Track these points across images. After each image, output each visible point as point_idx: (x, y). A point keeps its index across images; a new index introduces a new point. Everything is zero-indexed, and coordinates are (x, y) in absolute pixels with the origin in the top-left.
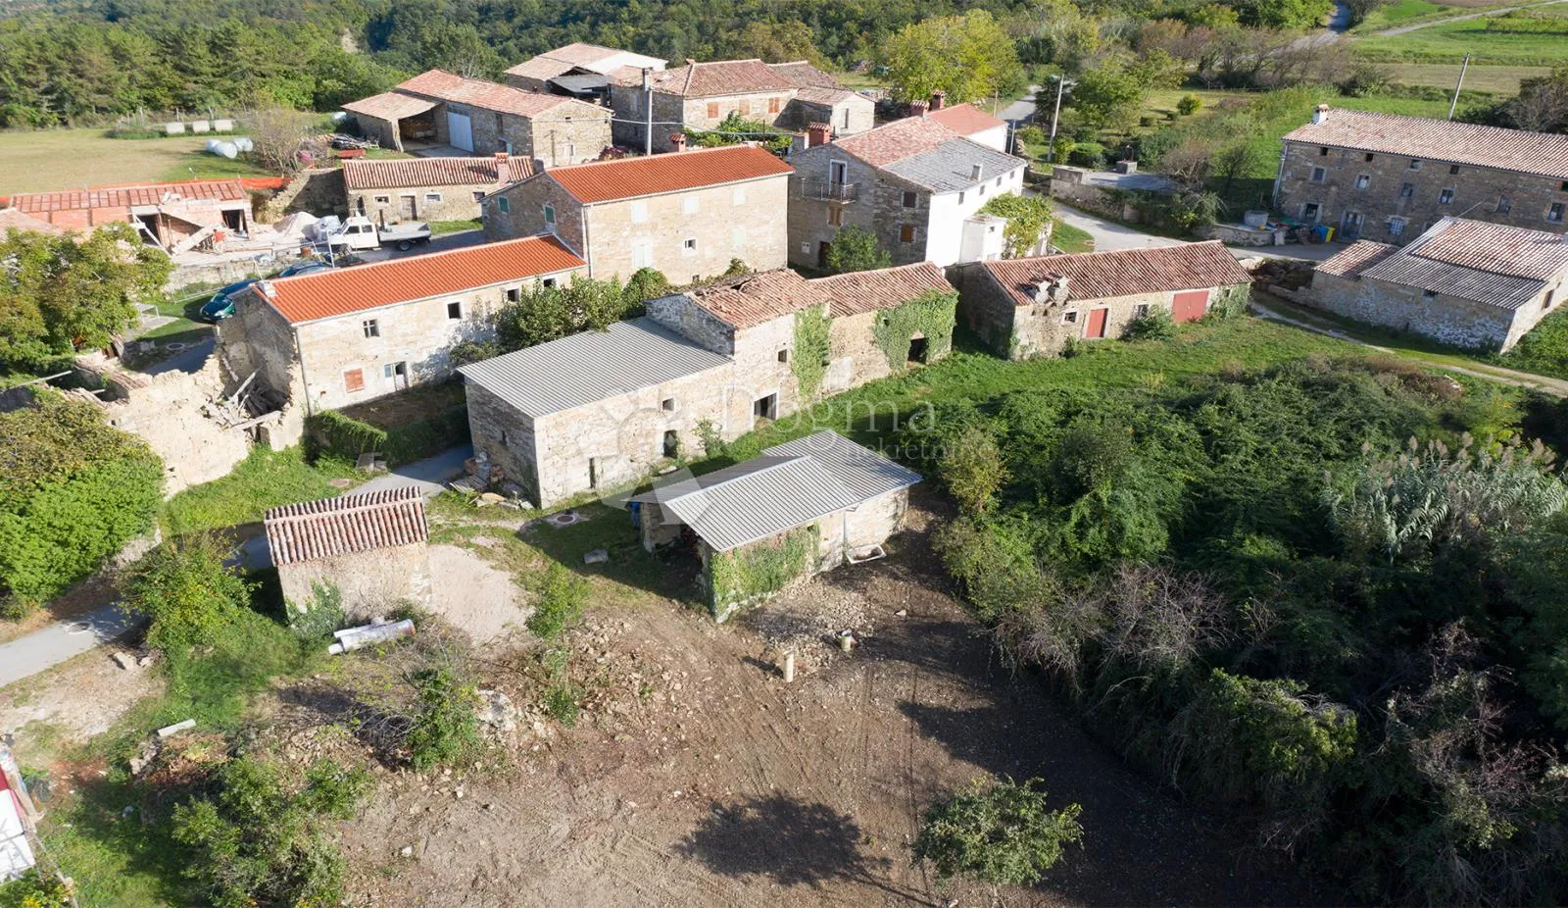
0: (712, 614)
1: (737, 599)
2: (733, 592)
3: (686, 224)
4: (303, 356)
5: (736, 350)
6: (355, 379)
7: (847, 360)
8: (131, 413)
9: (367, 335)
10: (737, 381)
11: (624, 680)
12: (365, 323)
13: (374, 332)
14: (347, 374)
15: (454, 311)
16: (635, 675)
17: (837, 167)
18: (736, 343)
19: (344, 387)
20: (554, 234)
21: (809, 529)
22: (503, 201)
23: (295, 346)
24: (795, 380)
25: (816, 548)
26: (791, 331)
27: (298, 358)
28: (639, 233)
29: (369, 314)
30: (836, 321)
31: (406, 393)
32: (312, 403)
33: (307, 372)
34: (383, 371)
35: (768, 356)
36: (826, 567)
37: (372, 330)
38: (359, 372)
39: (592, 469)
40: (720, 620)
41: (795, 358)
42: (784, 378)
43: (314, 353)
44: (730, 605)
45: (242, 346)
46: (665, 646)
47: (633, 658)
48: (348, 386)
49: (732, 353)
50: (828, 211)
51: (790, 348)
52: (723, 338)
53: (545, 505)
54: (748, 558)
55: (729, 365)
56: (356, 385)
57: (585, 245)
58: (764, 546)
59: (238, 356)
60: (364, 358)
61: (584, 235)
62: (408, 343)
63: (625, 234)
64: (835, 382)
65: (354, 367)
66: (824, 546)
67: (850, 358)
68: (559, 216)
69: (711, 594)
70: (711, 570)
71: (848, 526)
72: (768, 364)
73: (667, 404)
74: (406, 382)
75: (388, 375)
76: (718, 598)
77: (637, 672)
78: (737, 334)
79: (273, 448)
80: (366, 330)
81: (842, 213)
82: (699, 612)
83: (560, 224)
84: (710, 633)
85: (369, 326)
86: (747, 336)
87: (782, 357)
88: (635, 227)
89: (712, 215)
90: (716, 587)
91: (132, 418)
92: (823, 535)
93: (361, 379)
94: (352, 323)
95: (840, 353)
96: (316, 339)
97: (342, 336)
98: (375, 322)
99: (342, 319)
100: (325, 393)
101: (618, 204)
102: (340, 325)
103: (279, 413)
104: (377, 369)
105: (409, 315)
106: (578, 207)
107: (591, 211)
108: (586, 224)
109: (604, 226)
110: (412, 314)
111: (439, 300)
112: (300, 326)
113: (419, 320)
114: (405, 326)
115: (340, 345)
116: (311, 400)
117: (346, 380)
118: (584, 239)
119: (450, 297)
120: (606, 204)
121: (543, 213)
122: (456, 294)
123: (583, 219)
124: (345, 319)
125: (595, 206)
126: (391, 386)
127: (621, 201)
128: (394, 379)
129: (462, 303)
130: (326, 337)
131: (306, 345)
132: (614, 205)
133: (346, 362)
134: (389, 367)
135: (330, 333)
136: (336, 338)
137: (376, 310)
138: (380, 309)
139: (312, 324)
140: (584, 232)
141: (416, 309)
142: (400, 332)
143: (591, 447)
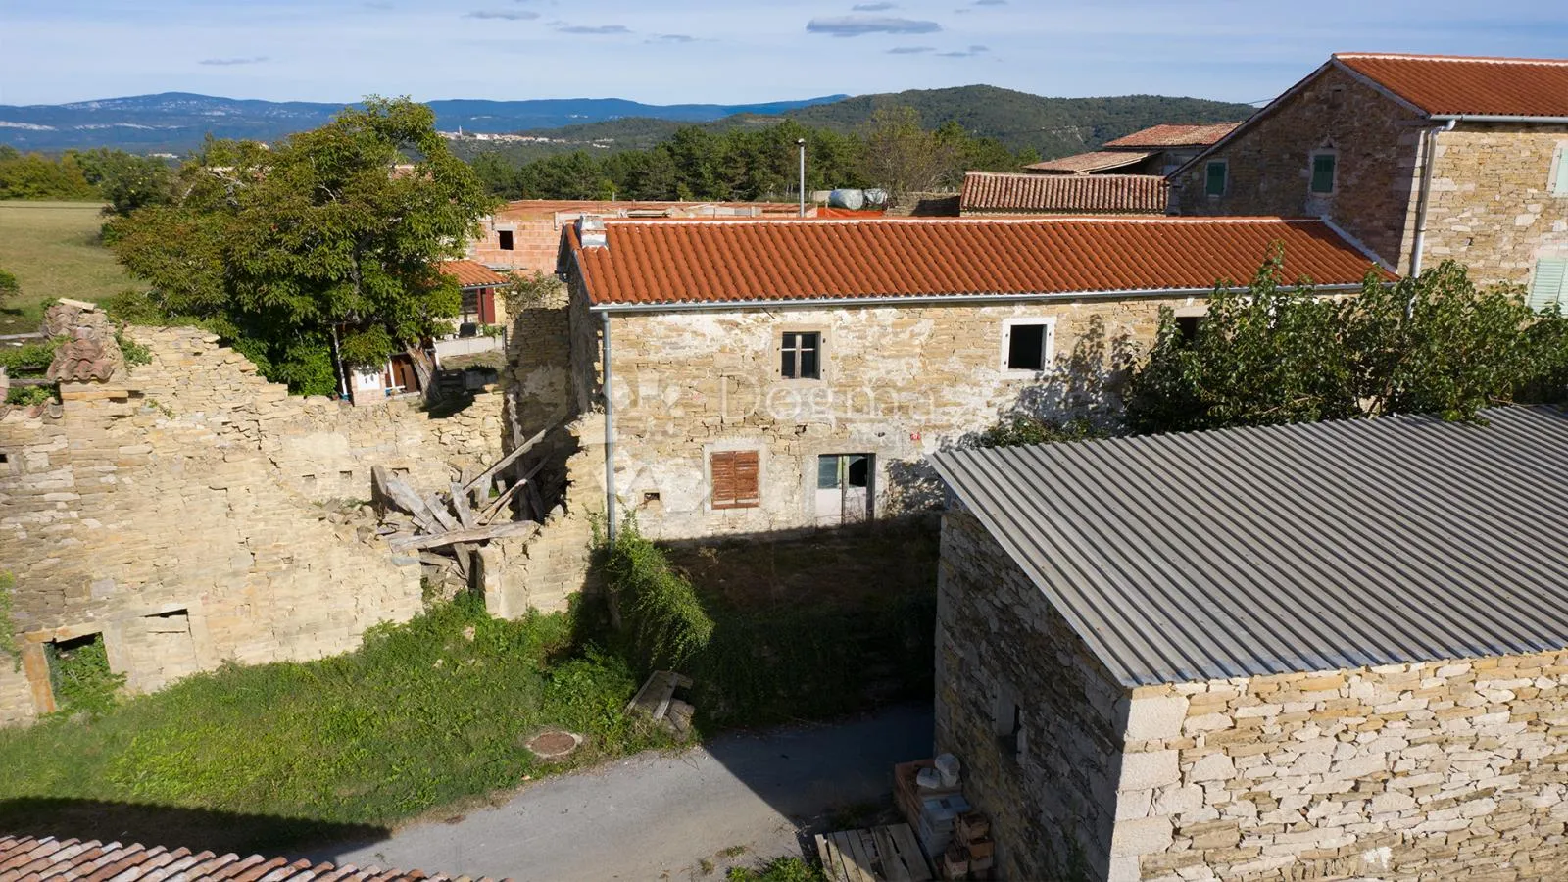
6: (737, 476)
9: (788, 370)
12: (788, 339)
13: (811, 368)
14: (717, 459)
15: (1026, 347)
19: (707, 491)
20: (1326, 218)
22: (1216, 171)
23: (598, 366)
29: (801, 317)
31: (856, 535)
32: (619, 516)
33: (616, 437)
34: (813, 467)
37: (803, 358)
38: (751, 460)
45: (558, 375)
48: (716, 487)
56: (738, 492)
57: (1408, 234)
60: (769, 426)
61: (1412, 206)
63: (1523, 220)
65: (740, 444)
68: (1347, 170)
74: (870, 504)
75: (827, 480)
79: (490, 610)
80: (788, 358)
83: (1344, 189)
85: (798, 348)
88: (1553, 208)
91: (58, 460)
93: (753, 479)
94: (760, 333)
96: (653, 357)
97: (722, 360)
98: (812, 339)
99: (728, 316)
100: (656, 496)
101: (1521, 135)
102: (719, 332)
103: (532, 525)
104: (799, 459)
105: (905, 336)
106: (1414, 130)
107: (1445, 142)
108: (1422, 176)
109: (1470, 187)
110: (913, 336)
111: (987, 310)
112: (612, 313)
113: (929, 353)
114: (891, 364)
115: (710, 380)
116: (618, 507)
117: (715, 474)
118: (1411, 217)
119: (1019, 309)
120: (1487, 127)
121: (1308, 173)
122: (1037, 302)
123: (1419, 162)
124: (737, 317)
125: (1462, 125)
126: (828, 507)
127: (1529, 127)
128: (837, 493)
129: (1050, 329)
130: (681, 354)
131: (626, 368)
132: (1509, 137)
133: (721, 428)
134: (831, 461)
135: (691, 347)
136: (705, 361)
137: (820, 307)
138: (831, 307)
139: (647, 313)
140: (1414, 197)
141: (926, 322)
142: (873, 375)
143: (1370, 855)
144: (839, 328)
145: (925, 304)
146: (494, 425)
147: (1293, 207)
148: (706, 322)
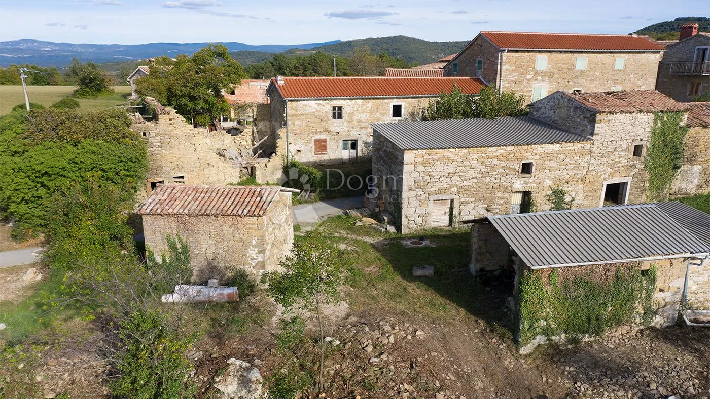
0: (516, 342)
1: (547, 332)
2: (543, 323)
3: (576, 77)
4: (289, 123)
5: (596, 131)
6: (321, 146)
7: (697, 168)
8: (158, 130)
9: (334, 117)
10: (593, 161)
11: (392, 388)
12: (334, 108)
13: (340, 117)
14: (316, 141)
15: (397, 111)
16: (406, 386)
17: (701, 51)
18: (597, 125)
19: (313, 150)
20: (481, 78)
21: (644, 273)
22: (456, 65)
23: (285, 115)
24: (647, 175)
25: (648, 297)
26: (648, 129)
27: (286, 124)
28: (539, 78)
29: (337, 103)
30: (692, 131)
31: (354, 161)
32: (290, 157)
33: (289, 134)
34: (341, 143)
35: (624, 146)
36: (658, 321)
37: (338, 113)
38: (325, 141)
39: (451, 209)
40: (524, 351)
41: (649, 156)
42: (637, 170)
43: (297, 122)
44: (538, 337)
45: (268, 123)
46: (452, 363)
47: (412, 367)
48: (316, 149)
49: (592, 134)
50: (689, 86)
51: (646, 144)
52: (586, 122)
53: (405, 231)
54: (565, 287)
55: (587, 145)
56: (321, 150)
57: (498, 80)
58: (587, 278)
59: (264, 129)
60: (330, 132)
61: (498, 73)
62: (361, 128)
63: (529, 77)
64: (683, 186)
65: (322, 137)
66: (657, 296)
67: (700, 167)
68: (485, 64)
69: (517, 319)
70: (521, 291)
71: (690, 283)
72: (623, 154)
73: (527, 168)
74: (357, 154)
75: (345, 148)
76: (525, 325)
77: (410, 383)
78: (599, 117)
79: (257, 181)
80: (334, 113)
81: (701, 87)
82: (502, 337)
83: (484, 69)
84: (508, 362)
85: (337, 111)
86: (609, 122)
87: (637, 151)
88: (537, 73)
89: (597, 74)
90: (524, 312)
91: (157, 134)
92: (659, 284)
93: (325, 146)
94: (326, 106)
95: (692, 160)
96: (299, 113)
97: (317, 114)
98: (340, 108)
99: (318, 102)
100: (299, 151)
101: (526, 54)
102: (316, 106)
103: (267, 159)
104: (337, 141)
105: (364, 108)
106: (498, 52)
107: (505, 55)
108: (501, 65)
109: (514, 68)
110: (367, 107)
111: (386, 101)
112: (289, 101)
113: (371, 112)
114: (361, 115)
115: (315, 120)
116: (290, 154)
117: (315, 145)
118: (498, 76)
119: (395, 100)
120: (517, 51)
121: (476, 65)
122: (399, 98)
123: (499, 61)
124: (321, 102)
125: (509, 51)
126: (346, 155)
127: (528, 51)
128: (348, 151)
129: (403, 106)
130: (304, 112)
131: (292, 116)
132: (523, 54)
133: (317, 133)
134: (346, 142)
135: (309, 110)
136: (313, 114)
137: (342, 99)
138: (345, 99)
139: (297, 101)
140: (499, 70)
141: (370, 104)
142: (356, 118)
143: (453, 190)
144: (348, 105)
145: (370, 99)
146: (249, 138)
147: (473, 74)
148: (313, 103)
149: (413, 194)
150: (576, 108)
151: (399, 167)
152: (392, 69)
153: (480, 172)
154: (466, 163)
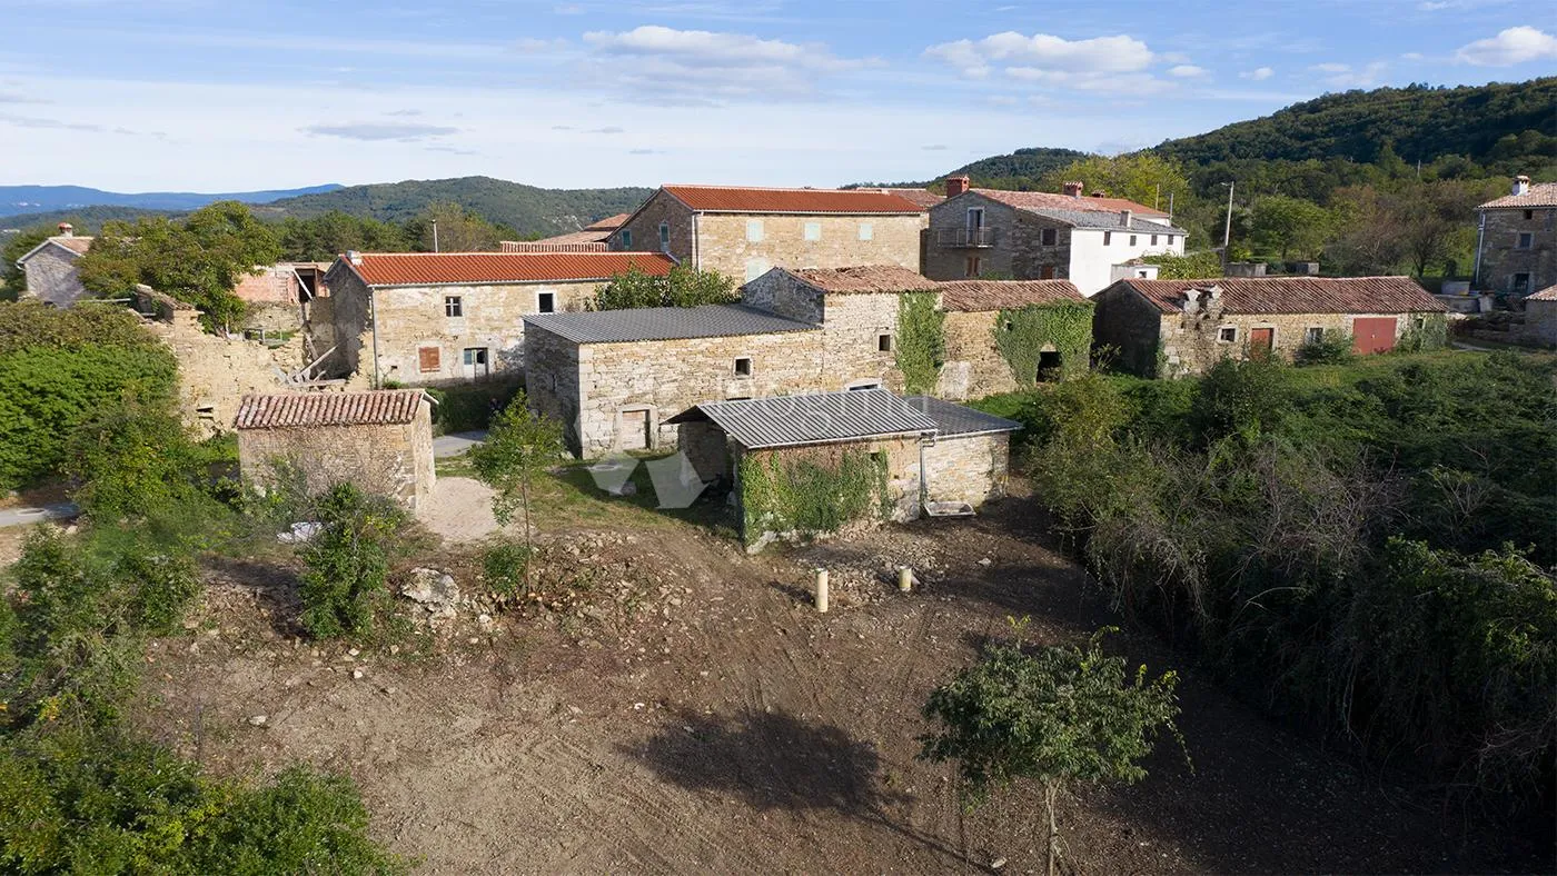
0: (741, 539)
1: (776, 527)
2: (769, 516)
3: (807, 251)
4: (377, 323)
5: (826, 317)
6: (430, 358)
7: (964, 365)
9: (448, 314)
10: (827, 356)
11: (609, 587)
12: (448, 300)
13: (458, 312)
14: (422, 351)
15: (546, 302)
16: (624, 583)
17: (975, 215)
18: (826, 309)
19: (418, 365)
20: (667, 253)
21: (874, 456)
22: (626, 234)
23: (370, 311)
24: (901, 376)
25: (884, 486)
26: (895, 315)
27: (371, 324)
28: (754, 253)
29: (453, 291)
30: (950, 317)
31: (484, 381)
32: (381, 377)
33: (379, 341)
34: (462, 354)
35: (866, 337)
36: (898, 514)
37: (454, 308)
38: (436, 350)
39: (647, 425)
40: (751, 550)
41: (900, 349)
42: (887, 369)
43: (390, 322)
44: (766, 533)
45: (332, 327)
46: (673, 562)
47: (628, 566)
48: (421, 363)
49: (822, 321)
50: (966, 262)
51: (894, 334)
52: (812, 305)
53: (586, 455)
54: (789, 473)
55: (817, 335)
56: (431, 365)
57: (694, 256)
58: (812, 463)
59: (323, 337)
60: (442, 337)
61: (694, 245)
62: (492, 329)
63: (739, 251)
64: (951, 389)
65: (431, 344)
66: (893, 484)
67: (968, 364)
68: (672, 232)
69: (741, 512)
70: (741, 478)
71: (928, 470)
72: (865, 347)
73: (742, 366)
74: (487, 370)
75: (468, 362)
76: (749, 518)
77: (629, 581)
78: (827, 299)
80: (448, 308)
81: (980, 262)
82: (725, 538)
83: (673, 240)
84: (736, 560)
85: (452, 304)
86: (841, 304)
87: (884, 343)
88: (749, 246)
89: (836, 246)
90: (747, 502)
91: (173, 341)
92: (892, 470)
93: (437, 359)
94: (436, 297)
95: (956, 355)
96: (393, 307)
97: (421, 308)
98: (457, 300)
99: (423, 290)
100: (396, 367)
101: (732, 217)
102: (420, 296)
103: (344, 380)
104: (455, 351)
105: (496, 298)
106: (690, 216)
107: (702, 220)
108: (696, 233)
109: (716, 238)
110: (499, 298)
111: (528, 287)
112: (377, 288)
113: (507, 305)
114: (491, 310)
115: (417, 317)
116: (380, 372)
117: (421, 357)
118: (694, 250)
119: (541, 286)
120: (718, 214)
121: (659, 234)
122: (548, 283)
123: (693, 228)
124: (426, 290)
125: (705, 214)
126: (470, 371)
127: (734, 214)
128: (472, 366)
129: (554, 296)
130: (404, 306)
131: (381, 312)
132: (727, 218)
133: (422, 338)
134: (468, 352)
135: (409, 303)
136: (415, 309)
137: (460, 286)
138: (465, 286)
139: (389, 288)
140: (694, 242)
141: (504, 292)
142: (484, 314)
143: (647, 397)
144: (469, 295)
145: (503, 285)
146: (299, 352)
147: (656, 248)
148: (414, 292)
149: (595, 403)
150: (799, 288)
151: (571, 369)
152: (511, 243)
153: (683, 373)
154: (662, 361)
